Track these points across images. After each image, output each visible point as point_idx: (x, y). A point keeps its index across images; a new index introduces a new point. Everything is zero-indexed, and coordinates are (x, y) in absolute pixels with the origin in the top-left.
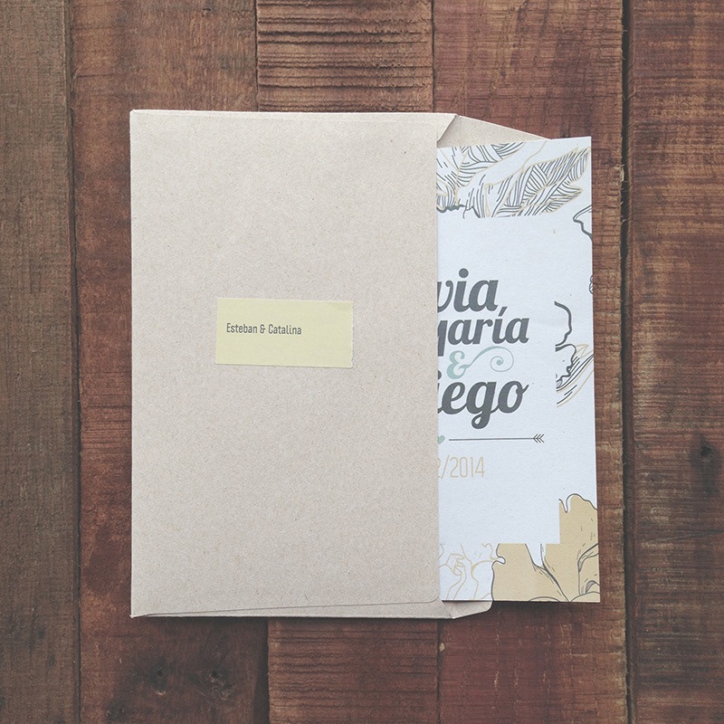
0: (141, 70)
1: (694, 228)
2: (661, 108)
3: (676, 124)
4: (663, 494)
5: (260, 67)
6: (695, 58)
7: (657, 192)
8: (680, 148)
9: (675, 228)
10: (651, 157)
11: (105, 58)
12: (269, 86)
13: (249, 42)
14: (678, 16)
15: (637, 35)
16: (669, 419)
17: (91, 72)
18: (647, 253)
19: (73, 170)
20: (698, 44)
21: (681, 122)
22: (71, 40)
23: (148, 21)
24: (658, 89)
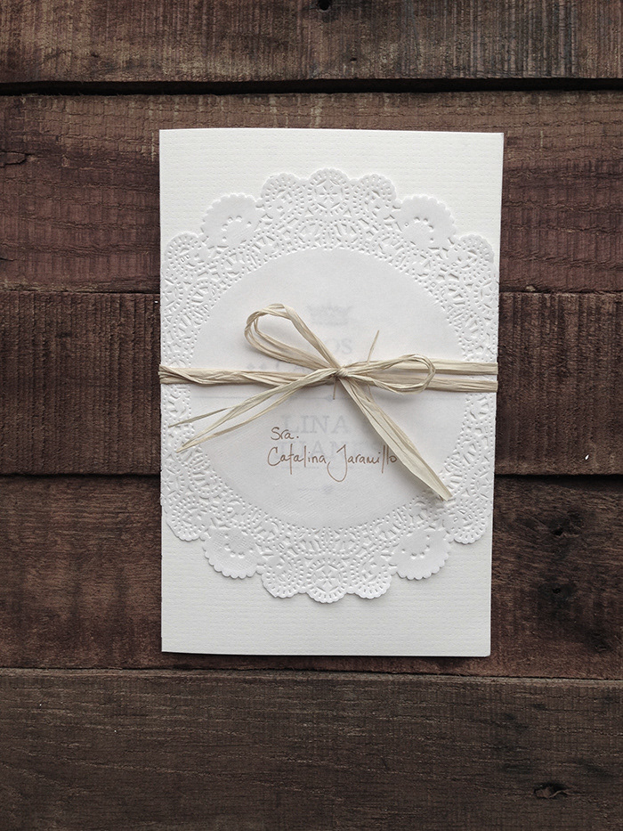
1: (86, 21)
4: (366, 49)
7: (48, 57)
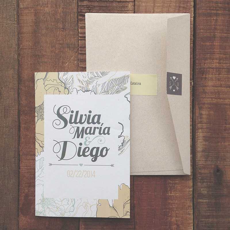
0: (41, 47)
1: (215, 101)
2: (205, 63)
3: (209, 68)
4: (205, 184)
5: (80, 47)
6: (216, 48)
7: (204, 89)
8: (210, 76)
9: (209, 101)
10: (202, 79)
11: (30, 43)
12: (82, 53)
13: (76, 40)
14: (211, 35)
15: (198, 40)
16: (207, 161)
17: (25, 48)
18: (200, 108)
19: (19, 79)
20: (217, 44)
21: (211, 68)
22: (19, 37)
23: (44, 31)
24: (204, 57)
